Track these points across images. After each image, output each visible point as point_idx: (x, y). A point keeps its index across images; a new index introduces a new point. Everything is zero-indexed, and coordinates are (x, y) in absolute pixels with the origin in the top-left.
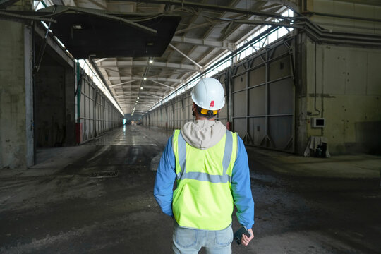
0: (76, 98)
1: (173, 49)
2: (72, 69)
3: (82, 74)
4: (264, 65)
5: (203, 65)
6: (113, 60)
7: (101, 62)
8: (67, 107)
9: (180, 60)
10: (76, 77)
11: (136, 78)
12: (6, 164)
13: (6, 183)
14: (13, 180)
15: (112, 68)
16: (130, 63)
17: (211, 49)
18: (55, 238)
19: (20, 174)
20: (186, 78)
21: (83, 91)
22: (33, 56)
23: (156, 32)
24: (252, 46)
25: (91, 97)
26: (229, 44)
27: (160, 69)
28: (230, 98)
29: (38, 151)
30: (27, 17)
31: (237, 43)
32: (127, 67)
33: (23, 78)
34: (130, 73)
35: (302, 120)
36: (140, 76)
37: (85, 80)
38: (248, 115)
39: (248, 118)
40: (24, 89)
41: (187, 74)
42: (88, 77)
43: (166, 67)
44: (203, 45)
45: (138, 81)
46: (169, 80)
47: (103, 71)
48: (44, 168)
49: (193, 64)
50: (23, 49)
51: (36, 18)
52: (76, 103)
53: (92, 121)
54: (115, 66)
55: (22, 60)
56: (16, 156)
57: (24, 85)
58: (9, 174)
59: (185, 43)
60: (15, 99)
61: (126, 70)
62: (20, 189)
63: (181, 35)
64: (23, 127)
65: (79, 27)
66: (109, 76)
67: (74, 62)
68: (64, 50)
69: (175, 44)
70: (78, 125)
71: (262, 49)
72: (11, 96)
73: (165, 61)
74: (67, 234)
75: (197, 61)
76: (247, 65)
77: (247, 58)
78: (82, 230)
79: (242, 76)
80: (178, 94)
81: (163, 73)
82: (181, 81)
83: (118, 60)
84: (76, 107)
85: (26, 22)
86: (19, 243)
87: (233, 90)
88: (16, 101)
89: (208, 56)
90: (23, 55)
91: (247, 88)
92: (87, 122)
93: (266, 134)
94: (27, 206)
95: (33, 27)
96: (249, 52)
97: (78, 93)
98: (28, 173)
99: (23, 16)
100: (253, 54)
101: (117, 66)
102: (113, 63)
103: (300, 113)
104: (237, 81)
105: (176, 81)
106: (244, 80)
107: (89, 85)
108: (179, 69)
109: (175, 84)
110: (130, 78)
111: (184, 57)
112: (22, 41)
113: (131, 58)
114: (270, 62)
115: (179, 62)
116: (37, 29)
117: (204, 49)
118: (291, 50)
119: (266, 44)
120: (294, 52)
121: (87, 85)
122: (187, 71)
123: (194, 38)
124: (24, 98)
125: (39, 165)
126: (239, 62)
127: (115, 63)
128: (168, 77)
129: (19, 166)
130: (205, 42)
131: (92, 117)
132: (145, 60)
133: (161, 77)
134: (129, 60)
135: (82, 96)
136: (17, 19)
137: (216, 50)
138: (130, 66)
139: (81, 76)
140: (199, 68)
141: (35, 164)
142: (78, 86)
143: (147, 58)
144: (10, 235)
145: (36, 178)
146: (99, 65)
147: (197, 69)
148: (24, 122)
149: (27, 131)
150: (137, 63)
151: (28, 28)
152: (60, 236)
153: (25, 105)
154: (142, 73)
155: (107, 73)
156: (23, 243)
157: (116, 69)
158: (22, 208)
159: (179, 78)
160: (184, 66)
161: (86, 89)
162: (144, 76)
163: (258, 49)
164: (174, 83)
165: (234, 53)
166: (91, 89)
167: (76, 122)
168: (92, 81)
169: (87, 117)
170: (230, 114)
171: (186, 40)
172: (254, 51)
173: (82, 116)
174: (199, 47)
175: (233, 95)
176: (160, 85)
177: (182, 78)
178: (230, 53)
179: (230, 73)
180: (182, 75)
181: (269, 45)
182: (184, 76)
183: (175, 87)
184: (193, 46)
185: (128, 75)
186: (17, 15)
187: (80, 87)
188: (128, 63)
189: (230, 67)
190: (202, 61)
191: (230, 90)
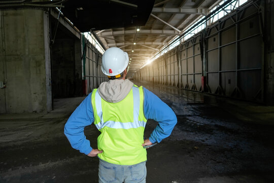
0: (82, 61)
1: (156, 19)
2: (79, 40)
3: (87, 43)
4: (234, 25)
5: (181, 29)
6: (110, 31)
7: (101, 33)
8: (76, 69)
9: (162, 27)
10: (82, 45)
11: (128, 44)
12: (35, 110)
13: (33, 122)
14: (37, 121)
15: (109, 37)
16: (122, 32)
17: (187, 15)
18: (54, 163)
19: (42, 117)
20: (168, 41)
21: (87, 56)
22: (50, 33)
23: (136, 6)
24: (223, 9)
25: (94, 60)
26: (203, 10)
27: (146, 35)
28: (204, 56)
29: (54, 100)
30: (44, 5)
31: (210, 8)
32: (121, 35)
33: (43, 49)
34: (123, 40)
35: (271, 73)
36: (131, 41)
37: (89, 47)
38: (220, 70)
39: (220, 73)
40: (44, 57)
41: (168, 38)
42: (92, 45)
43: (151, 33)
44: (180, 13)
45: (130, 46)
46: (154, 43)
47: (103, 40)
48: (58, 113)
49: (173, 29)
50: (43, 28)
51: (51, 5)
52: (83, 65)
53: (95, 78)
54: (111, 36)
55: (42, 36)
56: (40, 104)
57: (44, 54)
58: (36, 116)
59: (165, 13)
60: (39, 64)
61: (120, 38)
62: (40, 127)
63: (161, 6)
64: (44, 84)
65: (81, 9)
66: (108, 43)
67: (81, 34)
68: (72, 27)
69: (157, 14)
70: (84, 81)
71: (233, 11)
72: (36, 62)
73: (150, 28)
74: (62, 161)
75: (176, 27)
76: (219, 27)
77: (219, 21)
78: (73, 159)
79: (215, 37)
80: (162, 54)
81: (148, 38)
82: (163, 44)
83: (114, 31)
84: (83, 67)
85: (45, 9)
86: (31, 165)
87: (207, 49)
88: (40, 65)
89: (185, 22)
90: (43, 32)
91: (219, 47)
92: (91, 79)
93: (236, 87)
94: (41, 139)
95: (50, 12)
96: (221, 14)
97: (84, 58)
98: (48, 116)
99: (42, 5)
100: (225, 16)
101: (113, 35)
102: (109, 33)
103: (269, 67)
104: (211, 41)
105: (160, 44)
106: (216, 40)
107: (92, 51)
108: (161, 34)
109: (159, 47)
110: (123, 44)
111: (165, 24)
112: (42, 23)
113: (123, 28)
114: (240, 22)
115: (161, 29)
116: (52, 13)
117: (181, 16)
118: (260, 10)
119: (237, 6)
120: (263, 12)
121: (91, 51)
122: (168, 35)
123: (172, 7)
124: (45, 63)
125: (56, 111)
126: (212, 24)
127: (111, 33)
128: (153, 41)
129: (42, 111)
130: (182, 10)
131: (95, 75)
132: (134, 29)
133: (147, 41)
134: (122, 30)
135: (87, 60)
136: (39, 8)
137: (191, 16)
138: (123, 34)
139: (86, 44)
140: (179, 32)
141: (53, 110)
142: (83, 52)
143: (135, 27)
144: (27, 158)
145: (51, 119)
146: (99, 35)
147: (176, 33)
148: (45, 80)
149: (47, 86)
150: (128, 32)
151: (46, 13)
152: (57, 162)
153: (45, 68)
154: (132, 39)
155: (106, 41)
156: (33, 165)
157: (113, 37)
158: (39, 140)
159: (162, 41)
160: (165, 32)
161: (90, 54)
162: (134, 42)
163: (229, 12)
164: (158, 45)
165: (208, 17)
166: (94, 54)
167: (83, 79)
168: (95, 48)
169: (91, 75)
170: (204, 70)
171: (165, 10)
172: (226, 14)
173: (87, 74)
174: (177, 15)
175: (207, 53)
176: (147, 48)
177: (165, 41)
178: (204, 17)
179: (204, 34)
180: (165, 39)
181: (240, 7)
182: (166, 40)
183: (159, 49)
184: (172, 15)
185: (122, 42)
186: (38, 5)
187: (85, 53)
188: (121, 32)
189: (204, 30)
190: (180, 26)
191: (204, 49)
